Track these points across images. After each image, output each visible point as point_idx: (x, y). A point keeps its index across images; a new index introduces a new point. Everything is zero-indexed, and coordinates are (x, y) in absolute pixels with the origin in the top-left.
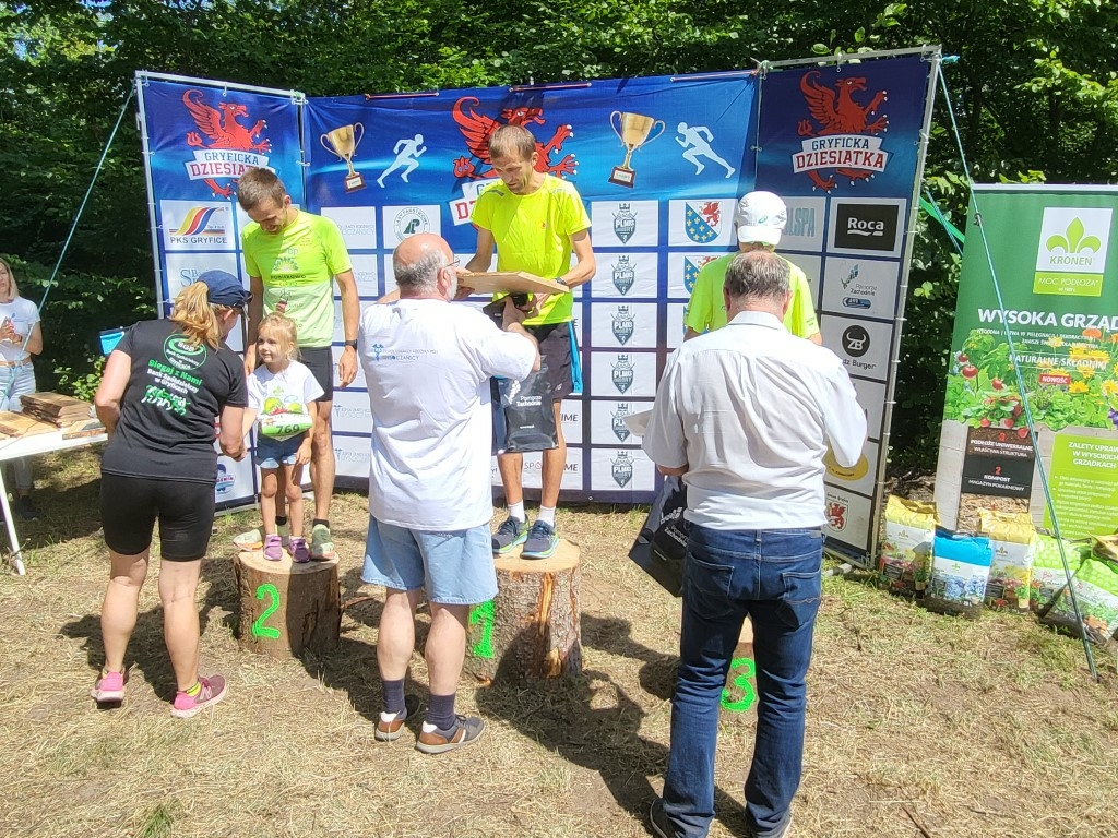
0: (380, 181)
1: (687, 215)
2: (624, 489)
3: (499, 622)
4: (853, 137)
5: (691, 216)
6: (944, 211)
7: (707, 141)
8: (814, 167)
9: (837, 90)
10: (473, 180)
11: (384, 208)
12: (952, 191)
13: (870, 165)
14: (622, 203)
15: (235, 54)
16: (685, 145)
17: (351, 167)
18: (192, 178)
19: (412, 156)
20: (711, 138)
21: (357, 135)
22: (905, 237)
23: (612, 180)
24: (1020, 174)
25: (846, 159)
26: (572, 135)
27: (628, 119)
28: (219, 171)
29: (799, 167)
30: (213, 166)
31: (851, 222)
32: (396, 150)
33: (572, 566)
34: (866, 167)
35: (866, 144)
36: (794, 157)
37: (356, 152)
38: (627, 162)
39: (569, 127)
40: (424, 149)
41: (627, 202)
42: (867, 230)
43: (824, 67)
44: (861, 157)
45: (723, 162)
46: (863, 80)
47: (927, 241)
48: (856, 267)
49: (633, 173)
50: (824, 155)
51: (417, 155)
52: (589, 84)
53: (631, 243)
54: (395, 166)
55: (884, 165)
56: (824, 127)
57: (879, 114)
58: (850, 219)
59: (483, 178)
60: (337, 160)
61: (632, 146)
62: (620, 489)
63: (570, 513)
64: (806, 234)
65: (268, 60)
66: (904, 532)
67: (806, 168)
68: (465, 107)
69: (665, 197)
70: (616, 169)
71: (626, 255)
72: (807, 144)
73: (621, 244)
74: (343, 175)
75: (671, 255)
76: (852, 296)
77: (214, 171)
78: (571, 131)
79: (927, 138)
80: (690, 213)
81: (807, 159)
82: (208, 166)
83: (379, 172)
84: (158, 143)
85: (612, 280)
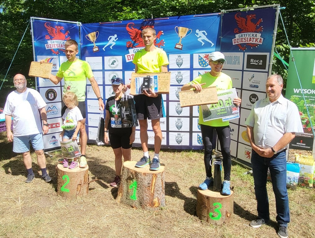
0: (104, 49)
1: (199, 58)
2: (180, 145)
3: (138, 189)
4: (252, 33)
5: (200, 58)
6: (281, 56)
7: (205, 35)
8: (239, 43)
9: (247, 19)
10: (132, 48)
11: (105, 57)
12: (284, 50)
13: (257, 42)
14: (179, 55)
15: (61, 11)
16: (198, 36)
17: (95, 44)
18: (47, 49)
19: (114, 41)
20: (206, 34)
21: (97, 35)
22: (269, 65)
23: (175, 48)
24: (306, 44)
25: (250, 40)
26: (163, 34)
27: (180, 29)
28: (55, 47)
29: (234, 43)
30: (53, 45)
31: (252, 60)
32: (109, 39)
33: (162, 171)
34: (256, 43)
35: (256, 36)
36: (233, 40)
38: (180, 42)
39: (162, 31)
40: (117, 39)
41: (180, 55)
42: (257, 63)
43: (242, 11)
44: (255, 40)
45: (210, 42)
46: (255, 15)
47: (276, 66)
48: (253, 75)
49: (182, 45)
50: (242, 39)
52: (168, 18)
53: (181, 67)
54: (108, 44)
55: (262, 42)
56: (242, 30)
57: (260, 26)
58: (251, 59)
59: (136, 47)
60: (91, 43)
61: (182, 37)
62: (178, 145)
63: (163, 152)
64: (237, 64)
65: (71, 12)
67: (237, 43)
68: (130, 26)
69: (191, 53)
70: (177, 44)
71: (180, 71)
72: (237, 36)
73: (178, 68)
74: (92, 47)
75: (194, 71)
76: (252, 84)
77: (53, 47)
78: (163, 33)
79: (276, 33)
81: (237, 40)
82: (52, 45)
83: (103, 46)
84: (37, 39)
85: (175, 79)
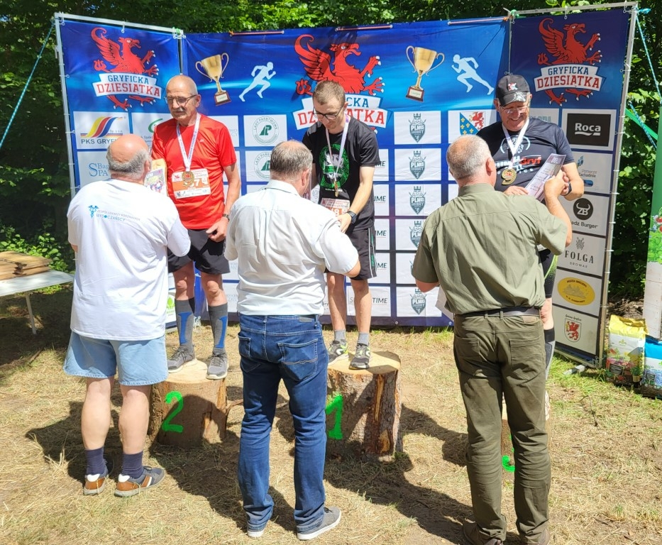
0: (241, 97)
1: (461, 121)
2: (420, 315)
4: (577, 66)
5: (464, 122)
6: (640, 115)
7: (474, 68)
8: (550, 87)
9: (565, 33)
10: (310, 96)
13: (589, 85)
14: (416, 113)
16: (458, 71)
17: (219, 86)
19: (265, 78)
20: (476, 66)
21: (224, 62)
22: (616, 137)
23: (408, 96)
25: (572, 81)
26: (379, 63)
27: (419, 52)
28: (119, 89)
29: (539, 87)
30: (114, 85)
31: (578, 126)
32: (253, 74)
34: (587, 87)
35: (586, 71)
36: (536, 80)
37: (223, 74)
38: (418, 83)
40: (274, 73)
41: (419, 112)
42: (588, 131)
44: (583, 81)
45: (485, 83)
46: (583, 25)
48: (582, 158)
50: (557, 79)
51: (269, 77)
52: (391, 26)
54: (252, 86)
55: (599, 86)
56: (556, 58)
58: (577, 124)
60: (210, 81)
62: (416, 315)
63: (383, 334)
66: (623, 341)
67: (544, 88)
68: (304, 43)
69: (444, 109)
70: (410, 88)
71: (419, 150)
73: (415, 142)
74: (213, 93)
77: (116, 89)
78: (379, 60)
79: (630, 67)
84: (71, 69)
85: (409, 168)
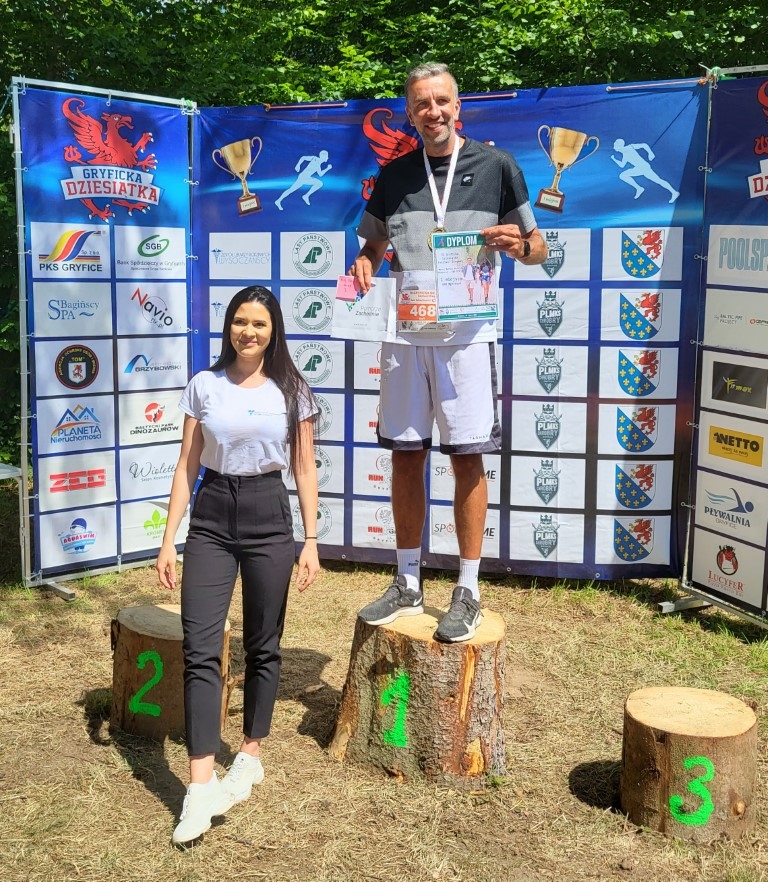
0: (278, 203)
1: (624, 245)
5: (628, 246)
7: (646, 158)
11: (282, 234)
14: (550, 231)
16: (622, 164)
17: (245, 186)
18: (67, 197)
19: (315, 175)
20: (651, 156)
21: (254, 150)
23: (538, 205)
27: (558, 134)
28: (98, 190)
29: (756, 191)
30: (92, 185)
32: (298, 168)
36: (751, 179)
37: (253, 169)
38: (555, 185)
39: (492, 143)
40: (330, 167)
41: (555, 231)
45: (666, 185)
49: (563, 197)
51: (321, 173)
52: (515, 94)
53: (559, 276)
54: (296, 186)
60: (232, 178)
61: (561, 165)
63: (484, 587)
64: (764, 269)
67: (764, 193)
68: (377, 121)
69: (597, 225)
70: (543, 191)
72: (765, 164)
75: (605, 292)
80: (627, 243)
84: (32, 158)
